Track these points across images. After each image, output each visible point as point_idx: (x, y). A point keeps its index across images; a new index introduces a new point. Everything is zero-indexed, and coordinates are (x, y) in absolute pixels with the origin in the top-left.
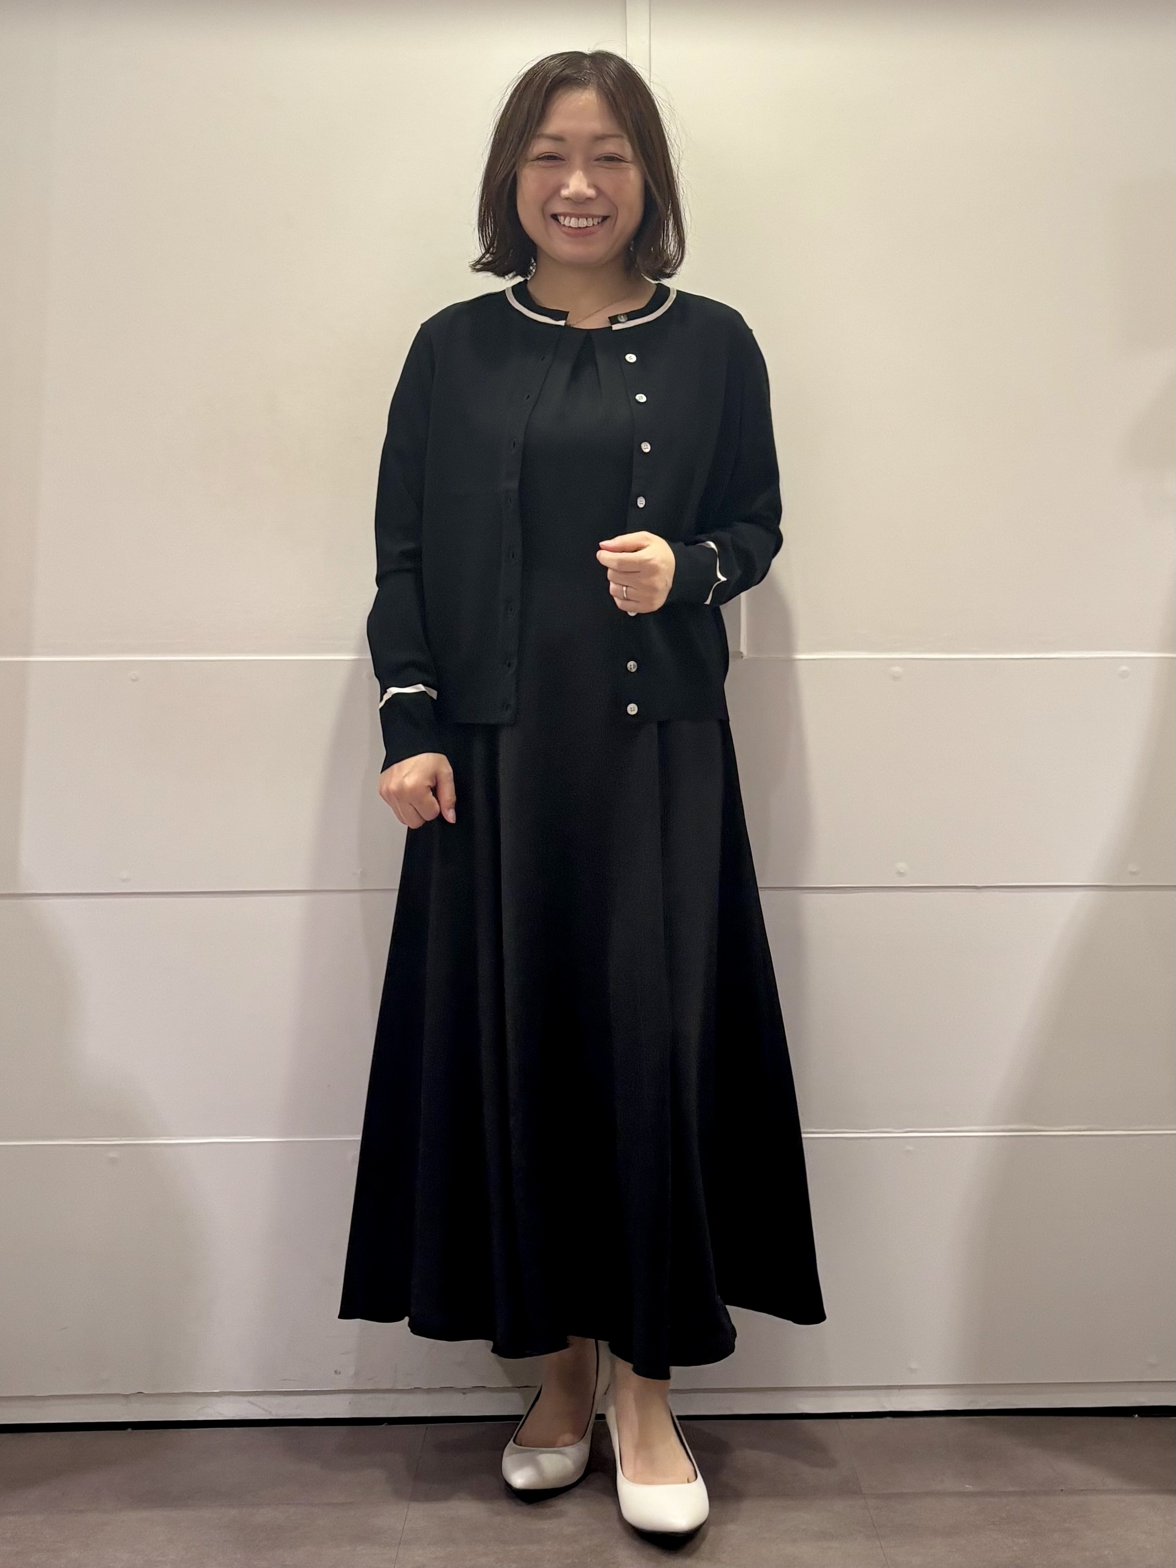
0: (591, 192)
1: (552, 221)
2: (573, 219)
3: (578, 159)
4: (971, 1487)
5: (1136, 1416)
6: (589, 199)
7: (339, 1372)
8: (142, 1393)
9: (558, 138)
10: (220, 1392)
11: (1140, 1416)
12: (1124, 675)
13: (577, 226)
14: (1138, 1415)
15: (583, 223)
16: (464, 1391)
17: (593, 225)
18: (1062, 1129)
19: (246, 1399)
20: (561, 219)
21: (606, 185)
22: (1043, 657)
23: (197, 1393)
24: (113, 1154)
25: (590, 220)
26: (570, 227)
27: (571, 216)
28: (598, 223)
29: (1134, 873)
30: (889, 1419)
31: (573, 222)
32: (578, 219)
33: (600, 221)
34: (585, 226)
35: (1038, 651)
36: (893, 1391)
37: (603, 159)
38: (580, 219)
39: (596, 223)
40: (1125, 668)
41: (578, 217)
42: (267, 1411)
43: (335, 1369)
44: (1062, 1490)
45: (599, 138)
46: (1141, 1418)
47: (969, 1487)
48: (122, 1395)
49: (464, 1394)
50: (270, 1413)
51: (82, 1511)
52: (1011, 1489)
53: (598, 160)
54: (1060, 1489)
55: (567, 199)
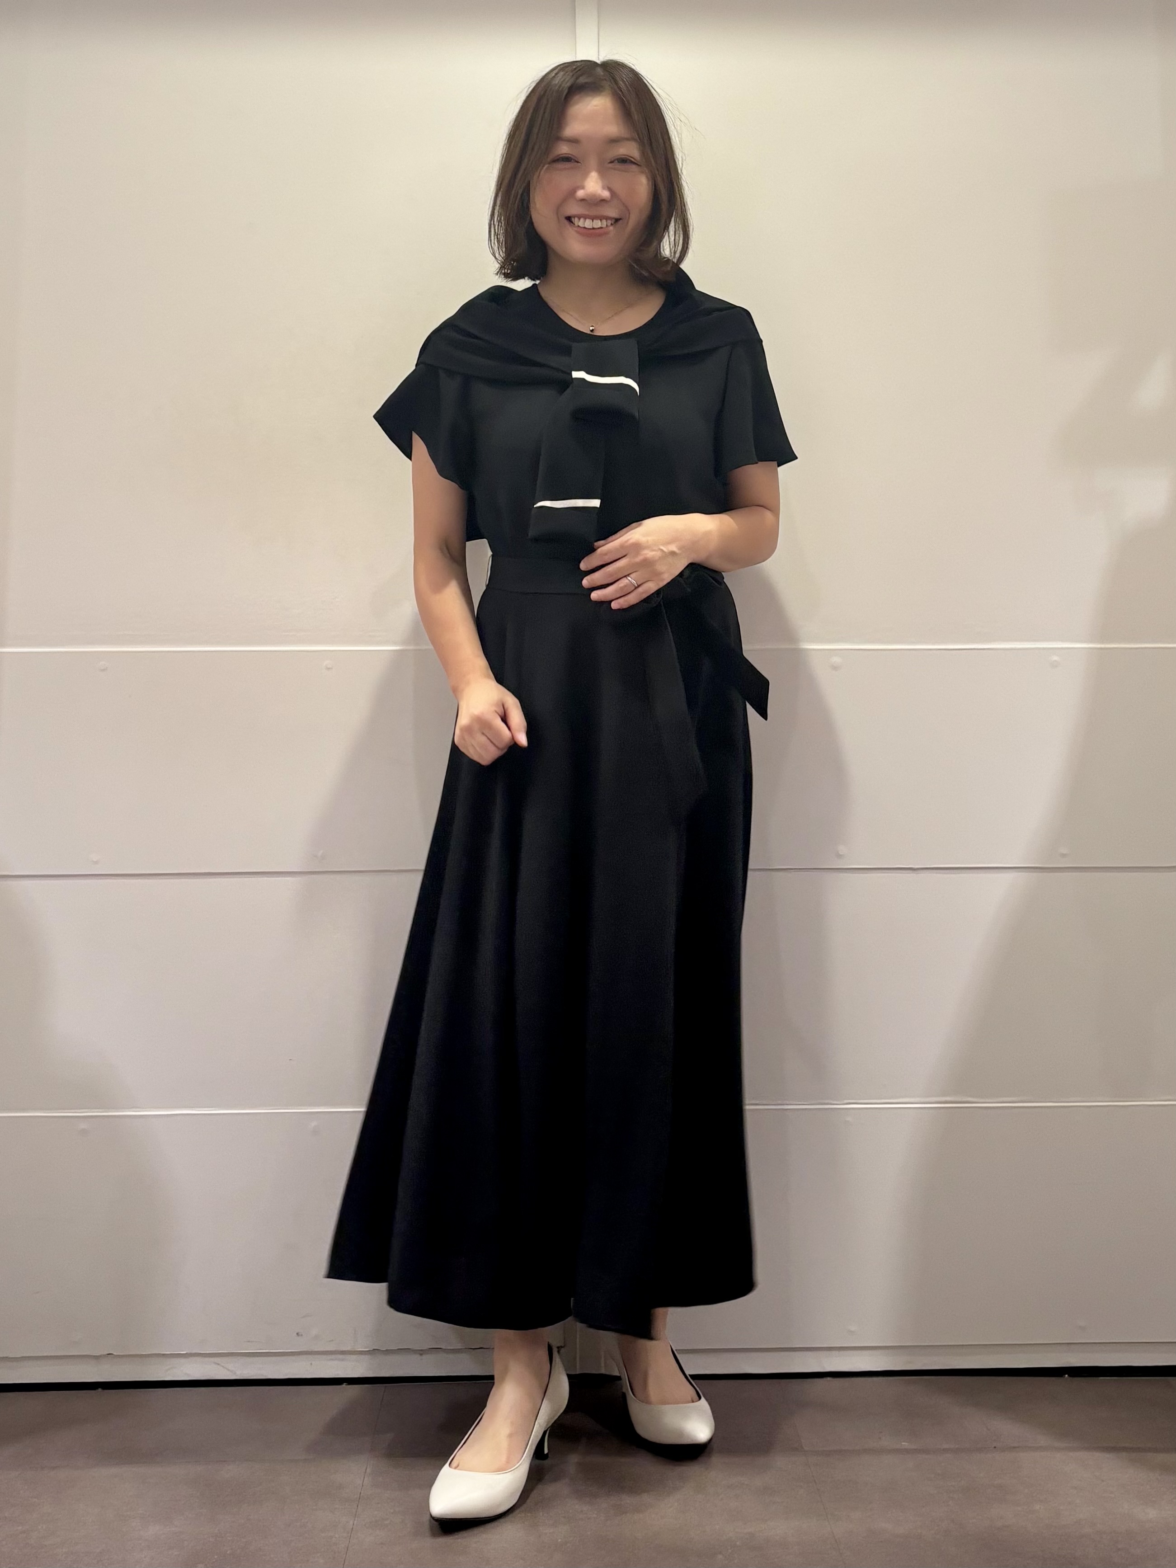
0: (606, 194)
1: (566, 222)
2: (587, 220)
3: (593, 161)
4: (906, 1444)
5: (1067, 1376)
6: (603, 201)
7: (300, 1334)
8: (112, 1354)
9: (574, 141)
10: (186, 1353)
11: (1069, 1376)
12: (1054, 665)
13: (591, 227)
14: (1068, 1375)
15: (597, 224)
16: (422, 1352)
17: (607, 226)
18: (995, 1101)
19: (212, 1359)
20: (576, 220)
21: (620, 187)
22: (976, 648)
23: (164, 1355)
24: (83, 1126)
25: (604, 221)
26: (585, 228)
27: (586, 217)
28: (612, 224)
29: (1064, 855)
30: (829, 1379)
31: (588, 224)
32: (593, 221)
33: (613, 223)
34: (599, 227)
35: (973, 642)
36: (834, 1352)
37: (616, 161)
38: (594, 221)
39: (609, 224)
40: (1055, 658)
41: (593, 218)
42: (231, 1371)
43: (297, 1332)
44: (995, 1447)
45: (614, 141)
46: (1071, 1378)
47: (905, 1445)
48: (94, 1356)
49: (421, 1355)
50: (235, 1373)
51: (54, 1468)
52: (946, 1446)
53: (612, 162)
54: (993, 1446)
55: (583, 200)
